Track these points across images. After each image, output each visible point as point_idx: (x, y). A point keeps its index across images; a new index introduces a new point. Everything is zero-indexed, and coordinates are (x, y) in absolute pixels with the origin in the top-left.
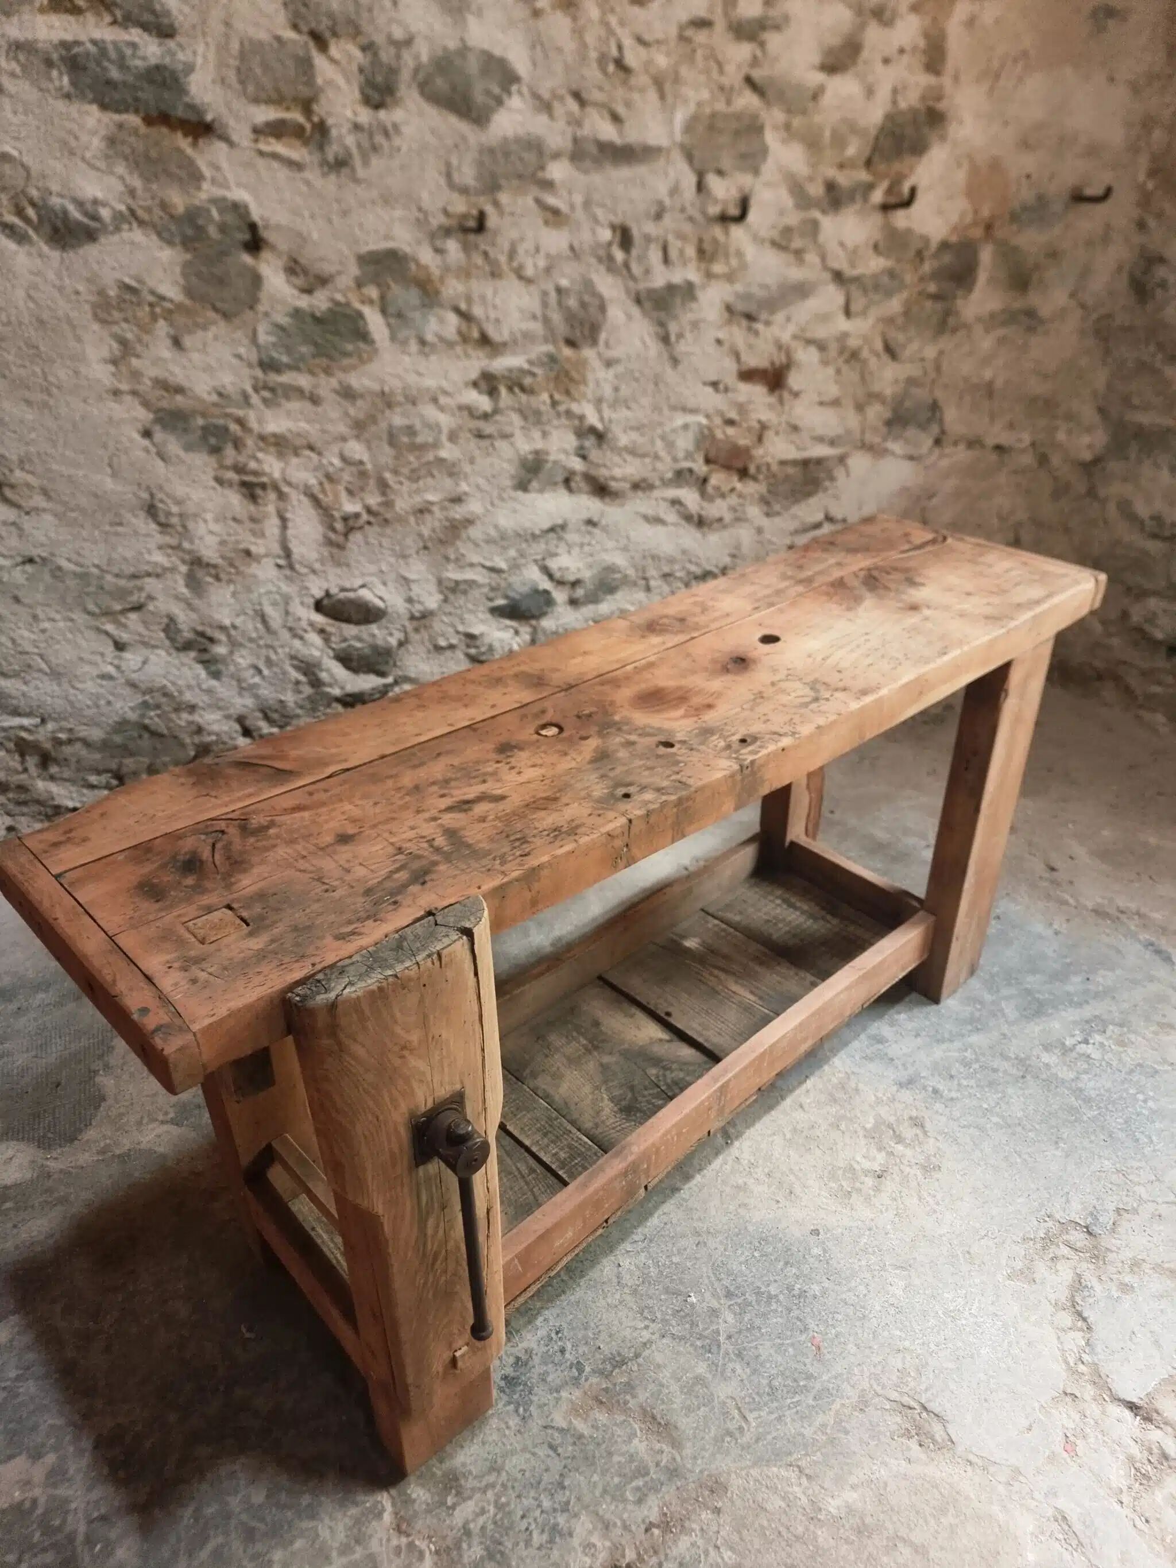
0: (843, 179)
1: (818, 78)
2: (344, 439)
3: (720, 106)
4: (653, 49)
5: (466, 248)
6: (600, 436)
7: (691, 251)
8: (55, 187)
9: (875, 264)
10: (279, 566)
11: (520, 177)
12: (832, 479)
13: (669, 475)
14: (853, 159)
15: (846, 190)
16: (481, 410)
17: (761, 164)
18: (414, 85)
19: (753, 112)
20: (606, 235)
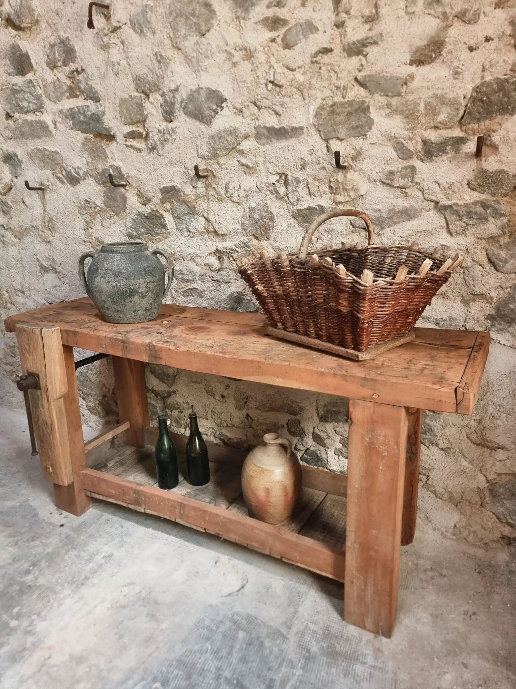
0: (438, 137)
1: (408, 70)
4: (296, 72)
7: (325, 188)
8: (68, 163)
9: (468, 197)
11: (228, 149)
14: (445, 122)
15: (437, 144)
16: (214, 267)
17: (368, 131)
18: (181, 109)
19: (361, 99)
20: (275, 178)
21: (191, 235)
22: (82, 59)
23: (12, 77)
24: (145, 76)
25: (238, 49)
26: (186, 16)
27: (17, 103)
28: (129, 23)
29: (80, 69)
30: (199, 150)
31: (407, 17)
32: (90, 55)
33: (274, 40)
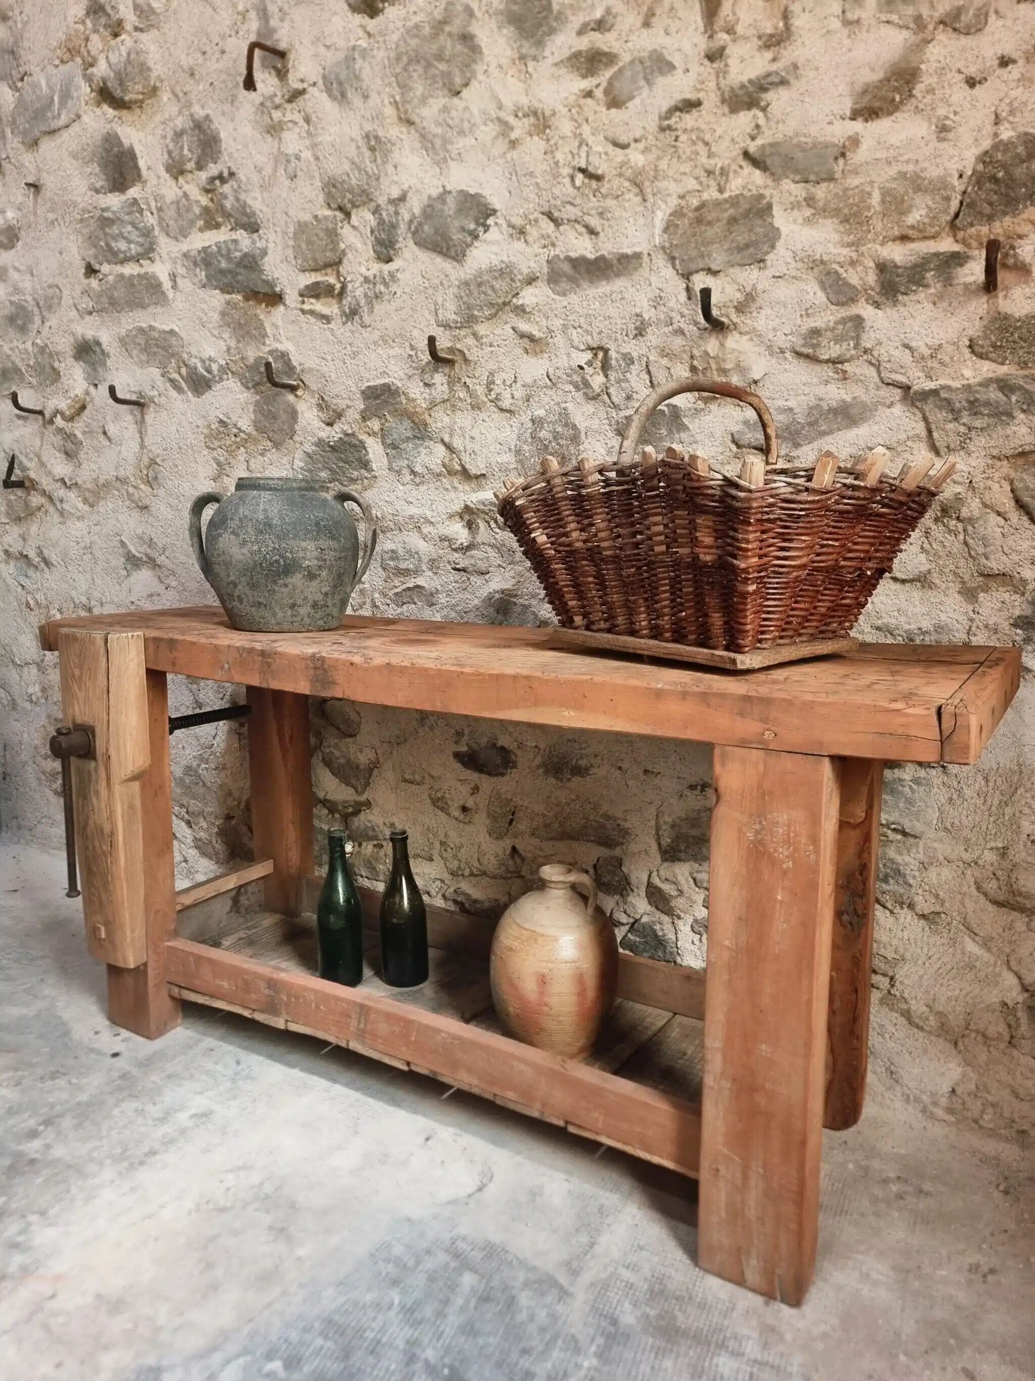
1: (851, 128)
3: (711, 194)
4: (630, 150)
5: (451, 383)
7: (681, 370)
8: (193, 351)
9: (972, 372)
14: (921, 226)
15: (906, 268)
16: (459, 542)
17: (768, 253)
18: (410, 235)
19: (754, 192)
20: (584, 358)
21: (418, 480)
22: (230, 155)
23: (101, 195)
24: (345, 177)
25: (520, 114)
26: (427, 61)
27: (108, 245)
28: (320, 82)
29: (226, 174)
30: (440, 312)
31: (846, 31)
32: (246, 146)
33: (589, 94)
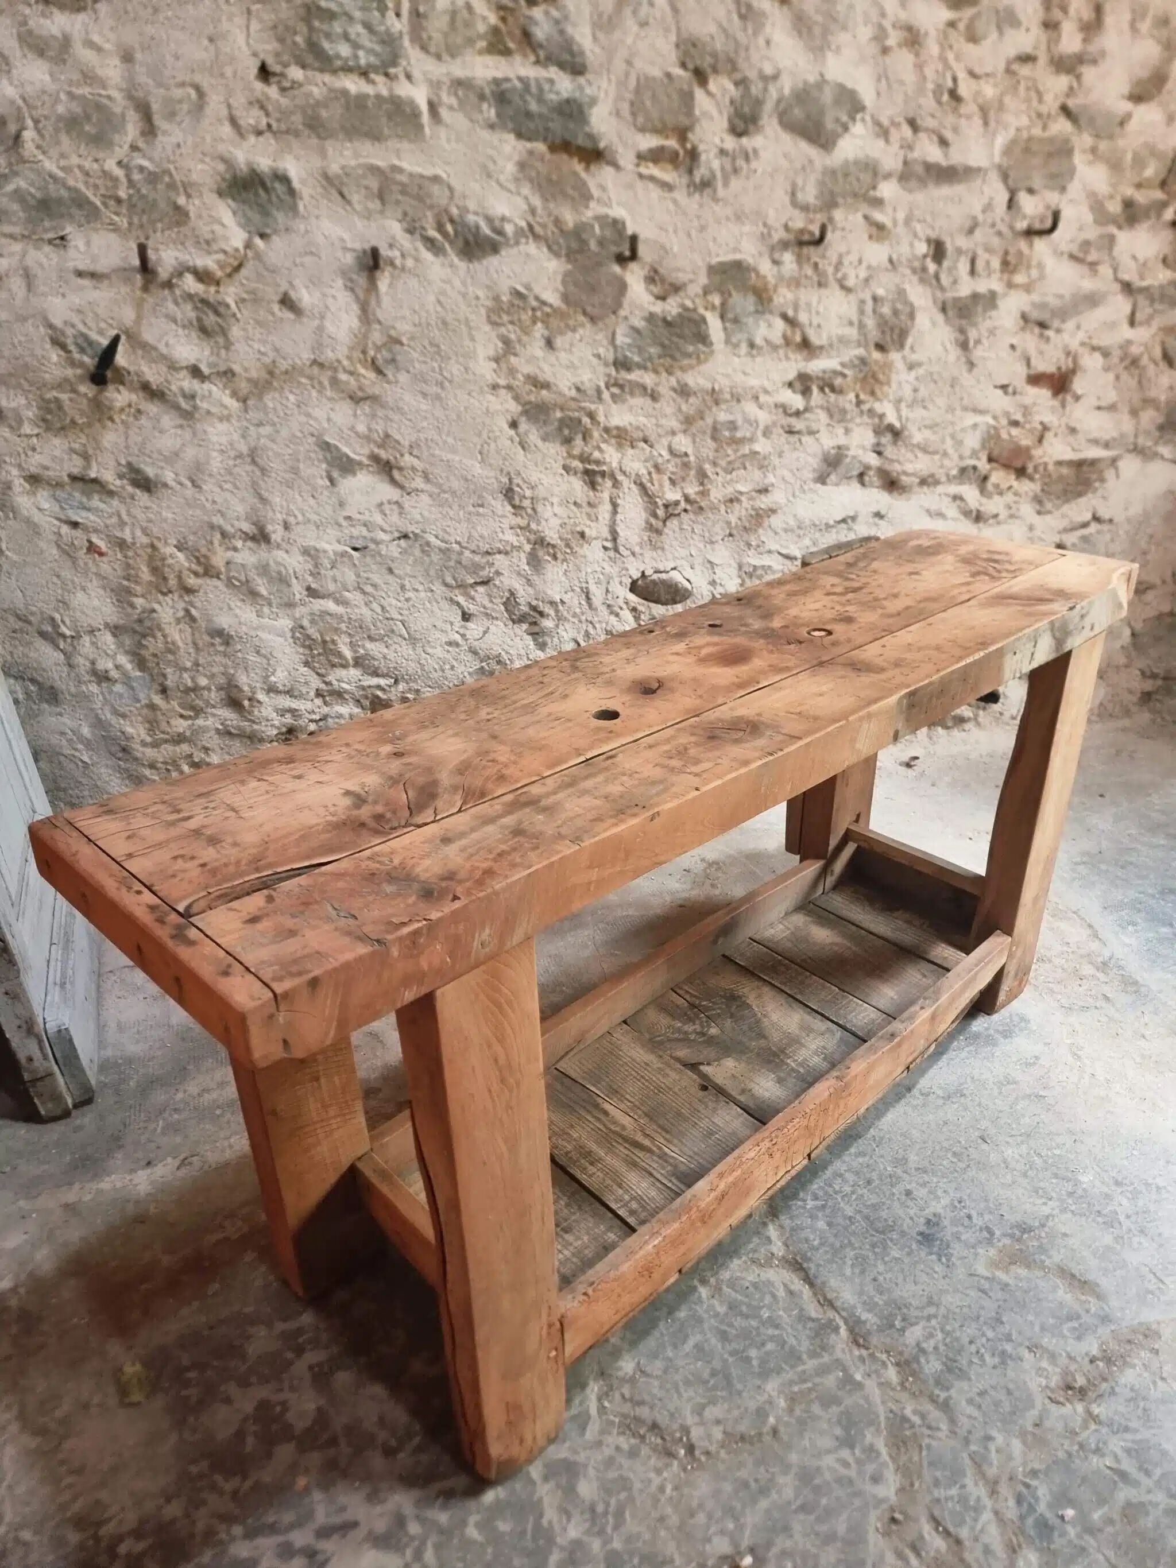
0: (1141, 198)
1: (1127, 106)
2: (673, 433)
3: (1037, 131)
4: (982, 82)
5: (800, 259)
6: (896, 434)
7: (996, 263)
8: (472, 205)
9: (1162, 276)
10: (605, 548)
11: (855, 195)
12: (1102, 480)
13: (954, 472)
14: (1150, 180)
16: (793, 408)
17: (1068, 183)
18: (776, 115)
19: (1065, 137)
20: (922, 248)
21: (755, 352)
25: (897, 26)
27: (312, 43)
31: (1132, 35)
33: (953, 25)
